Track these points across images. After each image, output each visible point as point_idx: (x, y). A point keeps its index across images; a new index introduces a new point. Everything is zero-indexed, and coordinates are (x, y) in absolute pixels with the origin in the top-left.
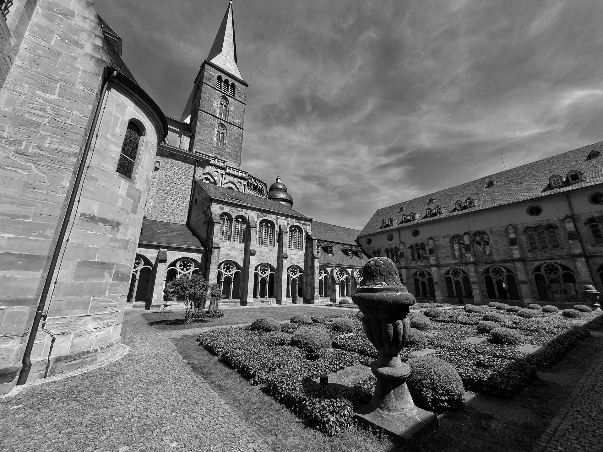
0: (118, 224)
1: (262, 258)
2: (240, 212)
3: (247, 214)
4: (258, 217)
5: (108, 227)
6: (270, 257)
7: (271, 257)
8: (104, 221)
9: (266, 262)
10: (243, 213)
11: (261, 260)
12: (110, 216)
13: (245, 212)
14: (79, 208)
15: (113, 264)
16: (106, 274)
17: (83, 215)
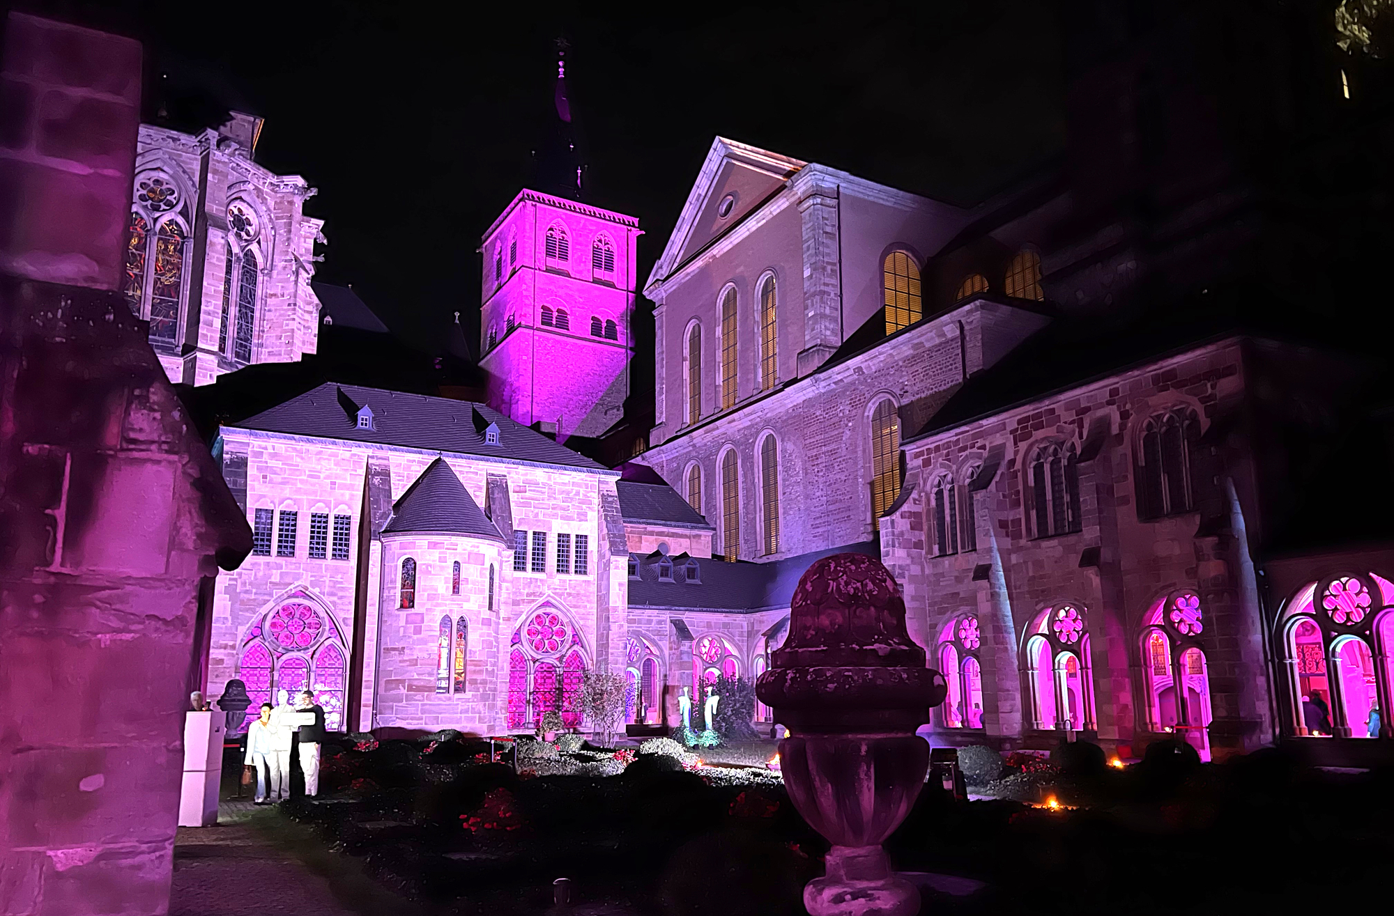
2: (968, 452)
3: (984, 447)
8: (394, 649)
13: (979, 444)
14: (383, 645)
17: (384, 649)
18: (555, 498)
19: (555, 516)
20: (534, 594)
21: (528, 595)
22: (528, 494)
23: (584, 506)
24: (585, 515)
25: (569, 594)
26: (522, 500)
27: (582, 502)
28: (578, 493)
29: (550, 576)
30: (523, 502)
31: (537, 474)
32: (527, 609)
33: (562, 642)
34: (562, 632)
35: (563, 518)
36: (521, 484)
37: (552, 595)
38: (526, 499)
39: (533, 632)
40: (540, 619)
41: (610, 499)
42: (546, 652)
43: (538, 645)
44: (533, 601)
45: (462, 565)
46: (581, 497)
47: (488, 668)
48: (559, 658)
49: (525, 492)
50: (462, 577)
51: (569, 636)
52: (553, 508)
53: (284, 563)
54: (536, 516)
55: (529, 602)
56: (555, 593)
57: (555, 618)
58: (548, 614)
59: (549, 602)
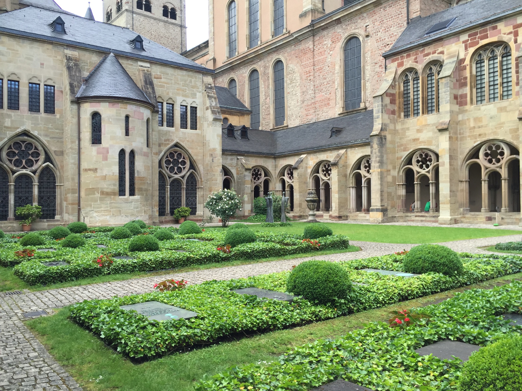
0: (96, 169)
1: (482, 131)
2: (430, 56)
3: (442, 53)
4: (466, 48)
5: (92, 172)
6: (501, 125)
7: (503, 123)
8: (90, 170)
9: (491, 138)
10: (436, 55)
11: (480, 135)
12: (91, 167)
13: (439, 51)
14: (82, 167)
15: (99, 188)
16: (96, 193)
17: (83, 169)
18: (178, 84)
19: (178, 94)
20: (168, 140)
22: (163, 80)
23: (194, 90)
24: (195, 95)
25: (188, 141)
27: (193, 87)
28: (191, 82)
29: (177, 130)
30: (160, 85)
31: (168, 68)
32: (164, 149)
33: (184, 168)
34: (184, 163)
35: (183, 96)
36: (159, 74)
37: (178, 141)
38: (162, 83)
39: (168, 162)
40: (172, 155)
41: (209, 86)
42: (176, 173)
43: (172, 170)
44: (168, 144)
45: (130, 119)
46: (193, 84)
47: (148, 181)
48: (183, 177)
49: (161, 78)
50: (130, 126)
51: (188, 165)
52: (177, 90)
53: (13, 114)
54: (168, 94)
55: (166, 145)
56: (180, 140)
57: (180, 155)
58: (176, 152)
59: (177, 145)
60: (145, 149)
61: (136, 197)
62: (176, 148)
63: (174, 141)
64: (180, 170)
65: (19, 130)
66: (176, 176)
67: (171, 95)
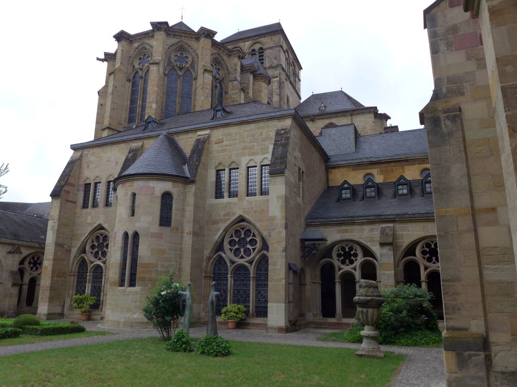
18: (244, 142)
19: (243, 154)
20: (228, 214)
21: (225, 215)
22: (225, 143)
23: (266, 143)
24: (266, 148)
25: (255, 212)
26: (220, 148)
28: (261, 134)
29: (241, 199)
30: (222, 150)
31: (232, 127)
32: (223, 226)
33: (254, 249)
34: (253, 242)
35: (250, 155)
36: (221, 137)
37: (242, 214)
38: (223, 146)
39: (232, 243)
40: (237, 232)
41: (282, 132)
42: (242, 257)
43: (236, 253)
44: (228, 219)
45: (137, 196)
46: (264, 136)
47: (159, 269)
48: (251, 262)
49: (223, 142)
50: (136, 204)
51: (259, 245)
52: (242, 149)
53: (93, 211)
54: (230, 157)
55: (225, 221)
56: (244, 212)
57: (249, 230)
58: (243, 229)
59: (242, 219)
60: (156, 228)
61: (137, 289)
62: (242, 223)
63: (236, 214)
64: (248, 252)
65: (95, 225)
66: (241, 261)
67: (234, 158)
